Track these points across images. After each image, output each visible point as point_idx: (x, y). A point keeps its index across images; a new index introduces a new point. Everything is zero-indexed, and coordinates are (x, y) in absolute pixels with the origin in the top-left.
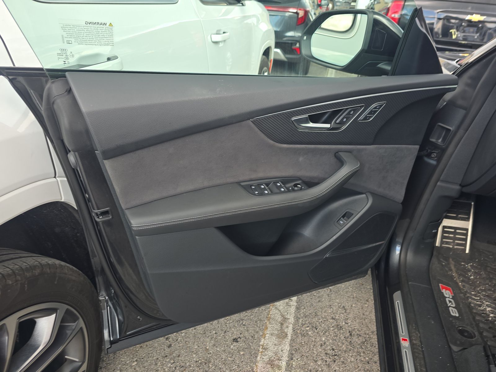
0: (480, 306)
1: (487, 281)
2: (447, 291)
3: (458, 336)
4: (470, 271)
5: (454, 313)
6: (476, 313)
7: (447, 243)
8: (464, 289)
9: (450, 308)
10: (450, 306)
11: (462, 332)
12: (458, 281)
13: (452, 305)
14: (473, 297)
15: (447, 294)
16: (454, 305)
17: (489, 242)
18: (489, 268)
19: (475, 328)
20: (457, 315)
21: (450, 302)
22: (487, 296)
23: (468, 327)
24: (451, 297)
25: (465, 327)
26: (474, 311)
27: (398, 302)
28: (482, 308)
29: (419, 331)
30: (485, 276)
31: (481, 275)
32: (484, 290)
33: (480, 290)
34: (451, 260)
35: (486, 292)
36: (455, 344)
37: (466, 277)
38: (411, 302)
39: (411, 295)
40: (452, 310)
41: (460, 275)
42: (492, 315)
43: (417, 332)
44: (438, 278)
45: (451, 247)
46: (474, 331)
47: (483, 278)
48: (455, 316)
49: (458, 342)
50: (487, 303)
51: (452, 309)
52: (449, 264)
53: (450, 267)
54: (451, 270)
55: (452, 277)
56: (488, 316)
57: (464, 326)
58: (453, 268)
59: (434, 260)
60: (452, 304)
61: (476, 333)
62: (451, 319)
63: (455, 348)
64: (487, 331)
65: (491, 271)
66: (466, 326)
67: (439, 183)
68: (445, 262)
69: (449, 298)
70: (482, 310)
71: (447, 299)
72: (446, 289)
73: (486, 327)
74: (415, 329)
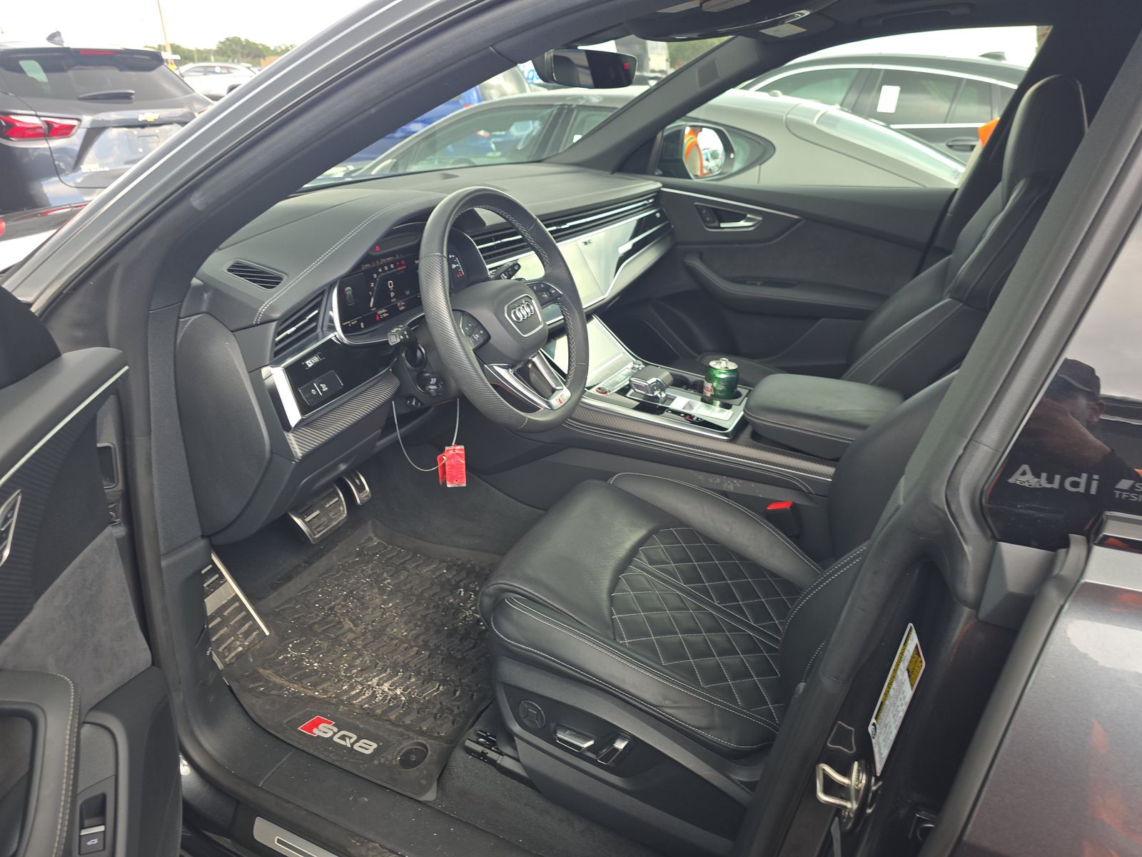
0: (374, 696)
1: (339, 649)
2: (322, 726)
3: (412, 773)
4: (301, 659)
5: (367, 747)
6: (384, 713)
7: (229, 649)
8: (329, 694)
9: (356, 747)
10: (352, 745)
11: (406, 762)
12: (310, 693)
13: (352, 741)
14: (353, 693)
15: (324, 730)
16: (355, 737)
17: (274, 587)
18: (316, 626)
19: (411, 734)
20: (375, 746)
21: (343, 738)
22: (362, 670)
23: (405, 744)
24: (336, 730)
25: (402, 749)
26: (379, 712)
27: (279, 841)
28: (379, 697)
29: (370, 840)
30: (326, 645)
31: (320, 648)
32: (351, 667)
33: (346, 671)
34: (261, 670)
35: (355, 667)
36: (425, 790)
37: (309, 675)
38: (304, 813)
39: (289, 802)
40: (361, 747)
41: (300, 680)
42: (398, 692)
43: (371, 845)
44: (285, 721)
45: (240, 649)
46: (416, 741)
47: (329, 651)
48: (375, 749)
49: (423, 782)
50: (375, 680)
51: (358, 744)
52: (268, 681)
53: (275, 684)
54: (281, 687)
55: (295, 697)
56: (396, 697)
57: (399, 749)
58: (278, 680)
59: (246, 700)
60: (350, 738)
61: (421, 740)
62: (376, 762)
63: (430, 796)
64: (423, 720)
65: (323, 628)
66: (401, 746)
67: (164, 563)
68: (259, 684)
69: (335, 734)
70: (384, 699)
71: (336, 739)
72: (316, 725)
73: (414, 716)
74: (363, 844)
